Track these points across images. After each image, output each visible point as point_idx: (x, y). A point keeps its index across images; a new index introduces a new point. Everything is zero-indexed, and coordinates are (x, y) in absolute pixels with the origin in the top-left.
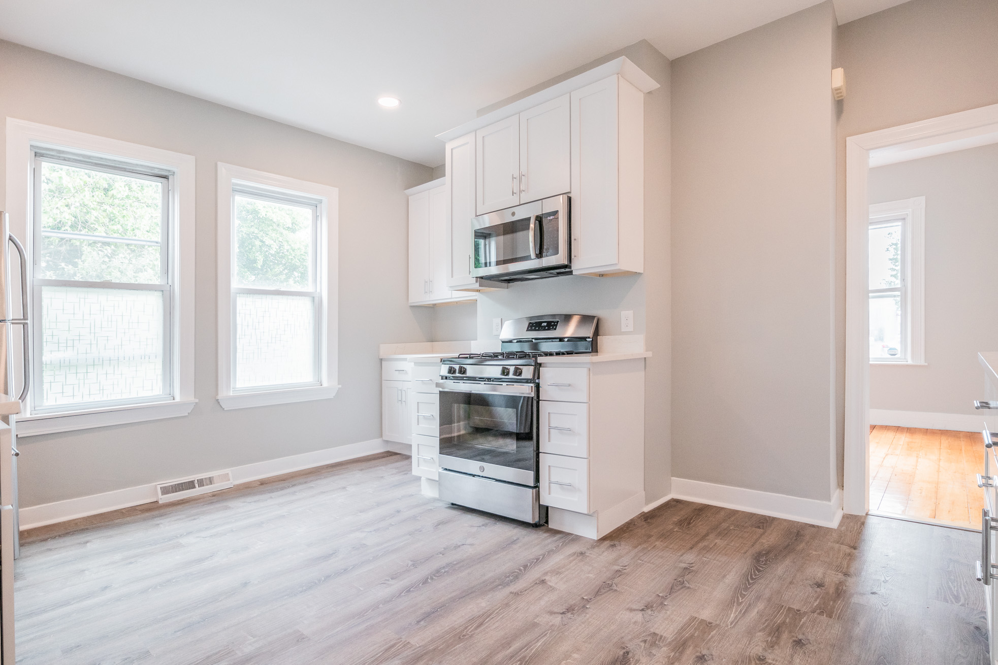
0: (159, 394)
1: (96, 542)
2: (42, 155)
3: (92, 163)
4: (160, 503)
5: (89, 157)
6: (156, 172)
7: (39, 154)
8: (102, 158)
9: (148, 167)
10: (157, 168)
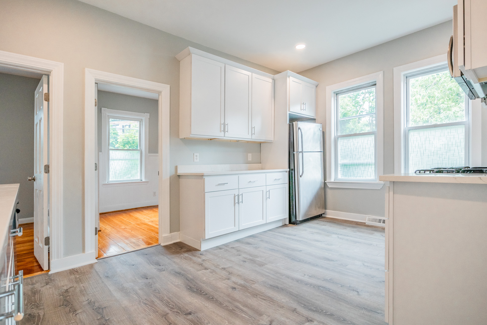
0: (373, 178)
1: (348, 231)
2: (338, 94)
3: (351, 90)
4: (366, 224)
5: (349, 89)
6: (371, 84)
7: (337, 94)
8: (352, 87)
9: (367, 84)
10: (371, 83)
